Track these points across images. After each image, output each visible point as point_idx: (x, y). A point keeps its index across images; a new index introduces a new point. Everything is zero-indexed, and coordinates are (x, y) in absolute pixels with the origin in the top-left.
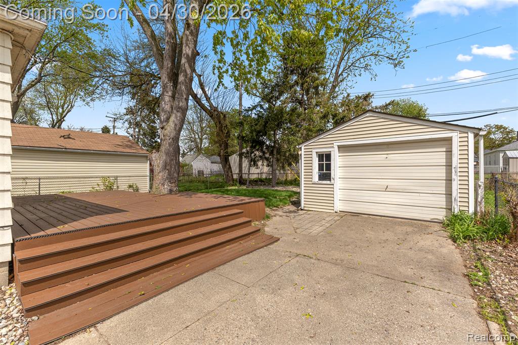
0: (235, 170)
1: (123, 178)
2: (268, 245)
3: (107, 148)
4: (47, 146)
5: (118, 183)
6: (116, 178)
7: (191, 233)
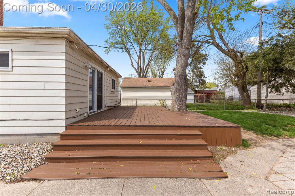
0: (253, 96)
1: (168, 100)
2: (204, 178)
3: (162, 84)
4: (140, 85)
5: (166, 103)
6: (165, 100)
7: (141, 142)
